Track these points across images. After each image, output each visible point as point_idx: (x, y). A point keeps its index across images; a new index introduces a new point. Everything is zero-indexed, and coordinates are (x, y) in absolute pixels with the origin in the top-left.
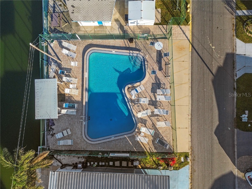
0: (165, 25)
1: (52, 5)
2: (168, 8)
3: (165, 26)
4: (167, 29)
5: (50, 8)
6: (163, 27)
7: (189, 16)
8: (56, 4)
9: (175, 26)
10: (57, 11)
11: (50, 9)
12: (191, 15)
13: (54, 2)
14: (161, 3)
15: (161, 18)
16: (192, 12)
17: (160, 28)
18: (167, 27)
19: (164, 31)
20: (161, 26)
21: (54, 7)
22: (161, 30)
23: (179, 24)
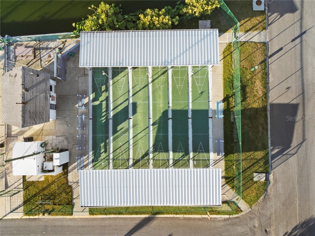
0: (23, 186)
1: (49, 46)
2: (44, 189)
3: (21, 186)
4: (18, 188)
5: (46, 43)
6: (21, 184)
7: (36, 215)
8: (51, 51)
9: (22, 199)
10: (42, 52)
11: (44, 44)
12: (36, 217)
13: (54, 49)
14: (50, 181)
15: (32, 181)
16: (41, 219)
17: (18, 180)
18: (21, 188)
19: (16, 185)
20: (21, 181)
21: (47, 48)
22: (17, 181)
23: (25, 203)
